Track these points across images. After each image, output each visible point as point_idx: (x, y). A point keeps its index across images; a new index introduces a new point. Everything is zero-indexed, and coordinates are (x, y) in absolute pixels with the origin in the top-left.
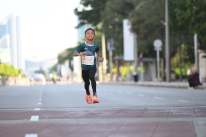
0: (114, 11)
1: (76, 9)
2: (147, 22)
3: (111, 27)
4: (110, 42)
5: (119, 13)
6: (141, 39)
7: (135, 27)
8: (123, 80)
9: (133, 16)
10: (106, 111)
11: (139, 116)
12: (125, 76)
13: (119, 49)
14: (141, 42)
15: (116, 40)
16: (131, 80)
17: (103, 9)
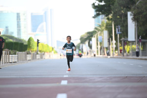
0: (120, 5)
1: (94, 4)
2: (145, 13)
3: (118, 17)
4: (118, 28)
5: (124, 7)
6: (140, 26)
7: (136, 17)
8: (127, 55)
9: (134, 9)
10: (115, 77)
11: (139, 82)
12: (129, 52)
13: (125, 33)
14: (140, 28)
15: (122, 26)
16: (133, 55)
17: (113, 4)
